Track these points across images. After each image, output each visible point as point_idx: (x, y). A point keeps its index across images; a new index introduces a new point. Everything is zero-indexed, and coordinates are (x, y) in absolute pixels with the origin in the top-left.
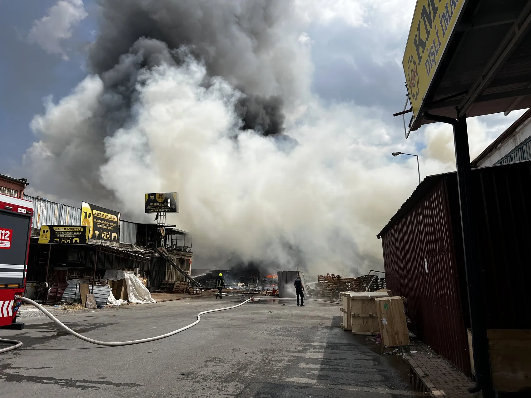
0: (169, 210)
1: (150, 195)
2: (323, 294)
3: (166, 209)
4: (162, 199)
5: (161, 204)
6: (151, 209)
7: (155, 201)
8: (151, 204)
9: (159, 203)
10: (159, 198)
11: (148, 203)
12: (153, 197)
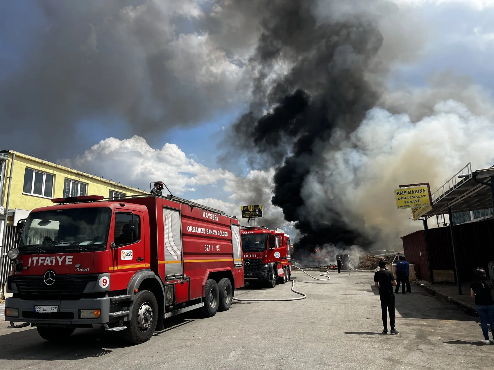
0: (258, 216)
1: (244, 207)
2: (364, 268)
3: (255, 216)
4: (252, 209)
5: (252, 212)
6: (245, 216)
7: (248, 210)
8: (245, 213)
9: (251, 212)
10: (251, 209)
11: (243, 212)
12: (247, 208)
